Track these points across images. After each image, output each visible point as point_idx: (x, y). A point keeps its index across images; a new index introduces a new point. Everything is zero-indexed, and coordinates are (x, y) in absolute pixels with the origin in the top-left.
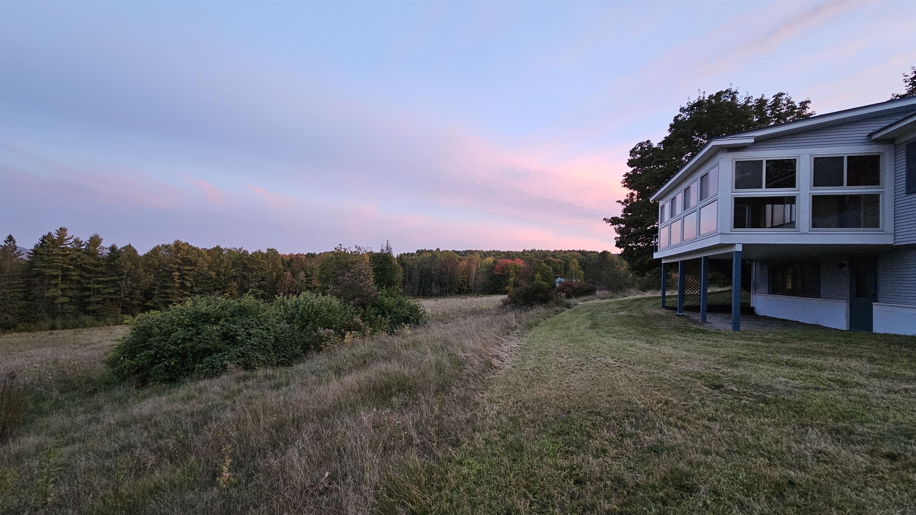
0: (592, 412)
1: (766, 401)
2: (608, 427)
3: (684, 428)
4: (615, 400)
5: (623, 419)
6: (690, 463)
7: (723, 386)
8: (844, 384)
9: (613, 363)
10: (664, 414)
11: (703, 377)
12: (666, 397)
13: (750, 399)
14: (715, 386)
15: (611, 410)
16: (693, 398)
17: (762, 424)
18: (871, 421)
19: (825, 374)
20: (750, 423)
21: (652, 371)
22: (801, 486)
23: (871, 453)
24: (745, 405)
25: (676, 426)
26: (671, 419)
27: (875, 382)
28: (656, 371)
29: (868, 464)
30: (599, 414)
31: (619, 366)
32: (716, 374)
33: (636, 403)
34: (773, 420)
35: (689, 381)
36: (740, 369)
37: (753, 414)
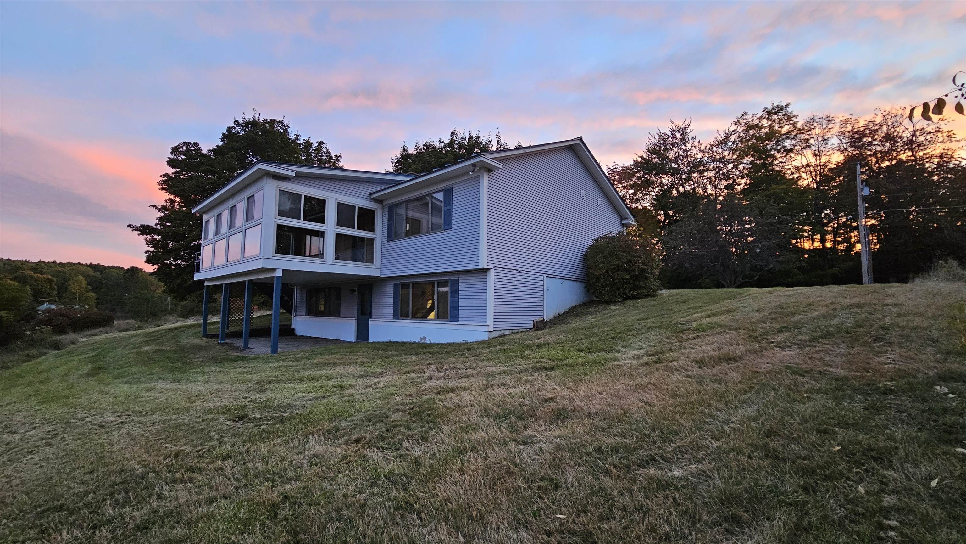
0: (48, 510)
1: (282, 422)
2: (73, 524)
3: (191, 480)
4: (98, 476)
5: (104, 500)
6: (188, 524)
7: (247, 415)
8: (342, 388)
9: (114, 419)
10: (170, 472)
11: (229, 410)
12: (177, 448)
13: (269, 422)
14: (239, 418)
15: (87, 493)
16: (211, 439)
17: (274, 446)
18: (352, 416)
19: (332, 383)
20: (264, 449)
21: (169, 418)
22: (292, 497)
23: (346, 444)
24: (264, 430)
25: (182, 481)
26: (178, 475)
27: (360, 381)
28: (173, 417)
29: (344, 452)
30: (60, 508)
31: (122, 423)
32: (243, 404)
33: (133, 470)
34: (284, 438)
35: (212, 419)
36: (268, 392)
37: (268, 439)
